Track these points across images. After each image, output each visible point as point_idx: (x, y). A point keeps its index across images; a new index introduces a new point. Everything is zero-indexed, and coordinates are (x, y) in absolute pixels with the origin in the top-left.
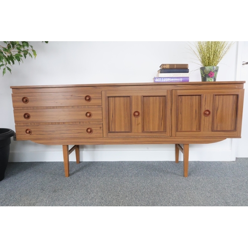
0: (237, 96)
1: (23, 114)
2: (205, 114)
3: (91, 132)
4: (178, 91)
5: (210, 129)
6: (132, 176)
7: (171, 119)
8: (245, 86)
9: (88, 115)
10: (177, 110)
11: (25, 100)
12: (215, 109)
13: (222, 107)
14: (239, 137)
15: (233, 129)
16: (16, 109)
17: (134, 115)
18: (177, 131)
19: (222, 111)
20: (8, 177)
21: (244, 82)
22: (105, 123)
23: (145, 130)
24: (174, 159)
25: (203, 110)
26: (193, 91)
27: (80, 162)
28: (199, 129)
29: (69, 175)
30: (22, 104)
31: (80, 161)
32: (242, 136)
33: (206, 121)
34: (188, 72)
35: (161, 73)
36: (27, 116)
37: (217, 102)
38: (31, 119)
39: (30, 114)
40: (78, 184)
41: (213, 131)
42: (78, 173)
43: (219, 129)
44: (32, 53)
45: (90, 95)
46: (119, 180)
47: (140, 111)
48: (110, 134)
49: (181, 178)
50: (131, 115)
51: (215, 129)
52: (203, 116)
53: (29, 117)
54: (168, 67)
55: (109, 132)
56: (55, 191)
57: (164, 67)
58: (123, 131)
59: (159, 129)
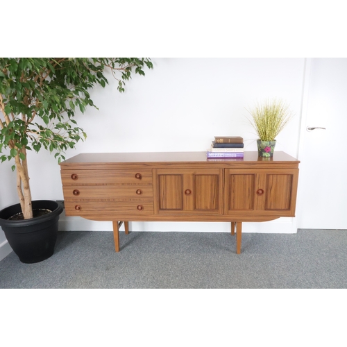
0: (292, 176)
1: (73, 191)
2: (258, 193)
3: (142, 208)
4: (231, 170)
5: (263, 208)
6: (183, 252)
7: (223, 197)
8: (300, 166)
9: (139, 192)
10: (230, 188)
11: (74, 177)
12: (268, 188)
13: (276, 186)
14: (293, 215)
15: (287, 207)
16: (65, 186)
17: (186, 193)
18: (229, 209)
19: (276, 190)
20: (58, 251)
21: (299, 162)
22: (155, 200)
23: (197, 208)
24: (229, 231)
25: (256, 190)
26: (246, 170)
27: (129, 232)
28: (252, 207)
29: (120, 250)
30: (71, 181)
31: (130, 230)
32: (296, 215)
33: (259, 200)
34: (242, 147)
35: (214, 147)
36: (76, 193)
37: (270, 181)
38: (80, 196)
39: (80, 190)
40: (129, 260)
41: (266, 209)
42: (128, 247)
43: (272, 208)
44: (83, 138)
45: (140, 173)
46: (170, 256)
47: (192, 190)
48: (160, 211)
49: (233, 254)
50: (182, 193)
51: (269, 207)
52: (256, 195)
53: (78, 193)
54: (221, 141)
55: (160, 209)
56: (108, 269)
57: (218, 141)
58: (174, 208)
59: (211, 206)
